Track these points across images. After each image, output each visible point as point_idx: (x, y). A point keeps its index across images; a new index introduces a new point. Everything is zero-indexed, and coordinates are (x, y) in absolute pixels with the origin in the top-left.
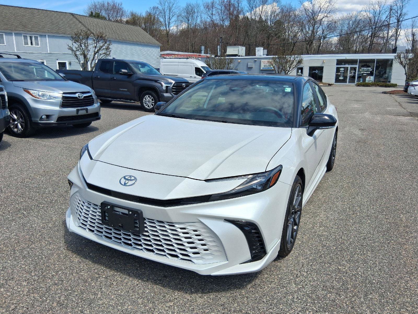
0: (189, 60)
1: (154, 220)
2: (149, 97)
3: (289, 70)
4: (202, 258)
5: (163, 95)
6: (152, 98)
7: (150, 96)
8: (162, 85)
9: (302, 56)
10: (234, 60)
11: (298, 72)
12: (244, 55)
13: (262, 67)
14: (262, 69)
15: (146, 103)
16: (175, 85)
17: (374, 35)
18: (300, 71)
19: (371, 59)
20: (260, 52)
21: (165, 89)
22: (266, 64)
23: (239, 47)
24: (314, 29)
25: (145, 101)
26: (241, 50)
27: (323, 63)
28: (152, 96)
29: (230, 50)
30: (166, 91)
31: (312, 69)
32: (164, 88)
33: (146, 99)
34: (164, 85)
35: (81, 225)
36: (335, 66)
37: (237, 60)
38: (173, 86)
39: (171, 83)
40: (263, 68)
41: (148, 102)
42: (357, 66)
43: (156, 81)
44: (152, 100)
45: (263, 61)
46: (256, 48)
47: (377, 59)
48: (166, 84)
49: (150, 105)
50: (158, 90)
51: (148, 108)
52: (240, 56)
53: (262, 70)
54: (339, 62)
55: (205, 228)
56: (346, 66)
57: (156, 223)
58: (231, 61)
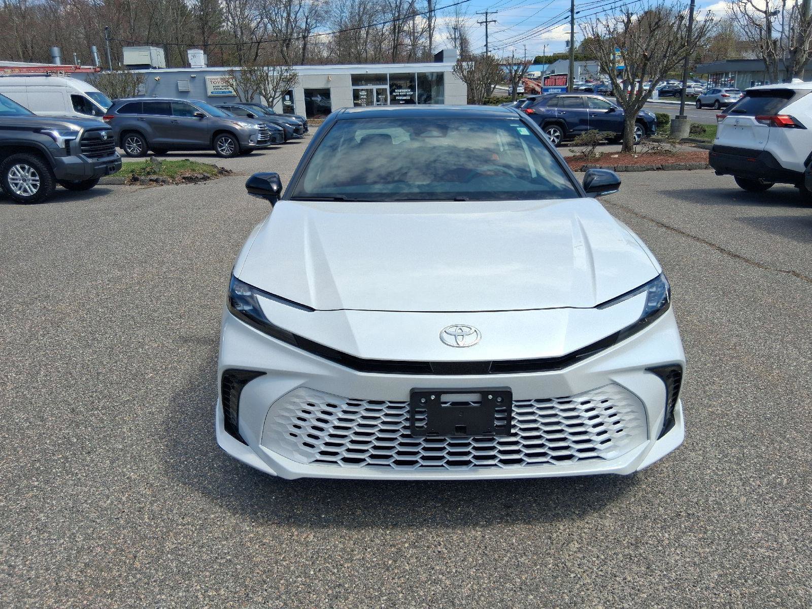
0: (53, 79)
1: (529, 401)
2: (23, 168)
3: (274, 96)
4: (614, 447)
5: (62, 163)
6: (32, 170)
7: (27, 167)
8: (54, 139)
9: (294, 67)
10: (146, 77)
11: (284, 99)
12: (164, 64)
13: (210, 90)
14: (209, 94)
15: (16, 185)
16: (86, 135)
17: (396, 30)
18: (287, 97)
19: (409, 74)
20: (198, 59)
21: (64, 147)
22: (217, 85)
23: (151, 48)
24: (289, 15)
25: (13, 179)
26: (156, 56)
27: (328, 81)
28: (31, 165)
29: (131, 56)
30: (67, 152)
31: (309, 93)
32: (62, 145)
33: (14, 174)
34: (61, 139)
35: (319, 457)
36: (350, 88)
37: (151, 76)
38: (82, 139)
39: (75, 133)
40: (212, 93)
41: (22, 182)
42: (387, 87)
43: (37, 130)
44: (33, 175)
45: (209, 77)
46: (189, 52)
47: (418, 73)
48: (64, 136)
49: (29, 187)
50: (46, 152)
51: (25, 195)
52: (155, 68)
53: (210, 97)
54: (357, 79)
55: (619, 393)
56: (369, 87)
57: (536, 405)
58: (139, 79)
